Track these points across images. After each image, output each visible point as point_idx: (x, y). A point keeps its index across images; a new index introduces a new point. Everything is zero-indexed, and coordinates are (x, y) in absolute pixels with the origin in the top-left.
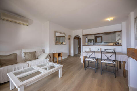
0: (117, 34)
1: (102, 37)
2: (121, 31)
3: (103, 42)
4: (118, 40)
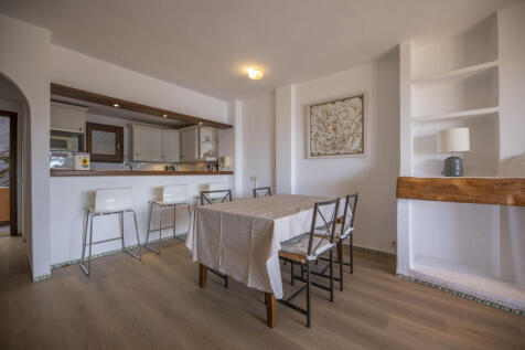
0: (204, 133)
1: (119, 132)
4: (206, 155)
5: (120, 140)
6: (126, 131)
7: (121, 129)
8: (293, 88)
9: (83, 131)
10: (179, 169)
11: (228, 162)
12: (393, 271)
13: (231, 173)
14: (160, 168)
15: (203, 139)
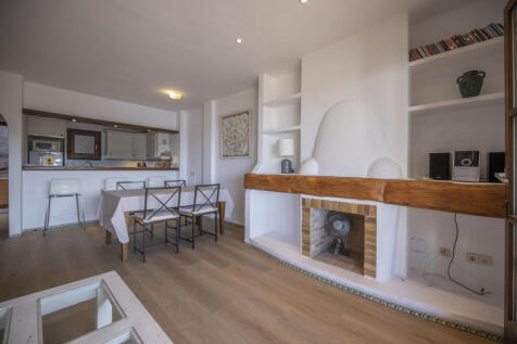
0: (161, 137)
1: (97, 135)
2: (176, 132)
3: (103, 157)
4: (163, 154)
5: (98, 142)
6: (103, 135)
7: (99, 133)
8: (214, 103)
9: (65, 136)
10: (148, 164)
11: (174, 161)
12: (242, 239)
13: (177, 169)
14: (135, 165)
15: (160, 141)
